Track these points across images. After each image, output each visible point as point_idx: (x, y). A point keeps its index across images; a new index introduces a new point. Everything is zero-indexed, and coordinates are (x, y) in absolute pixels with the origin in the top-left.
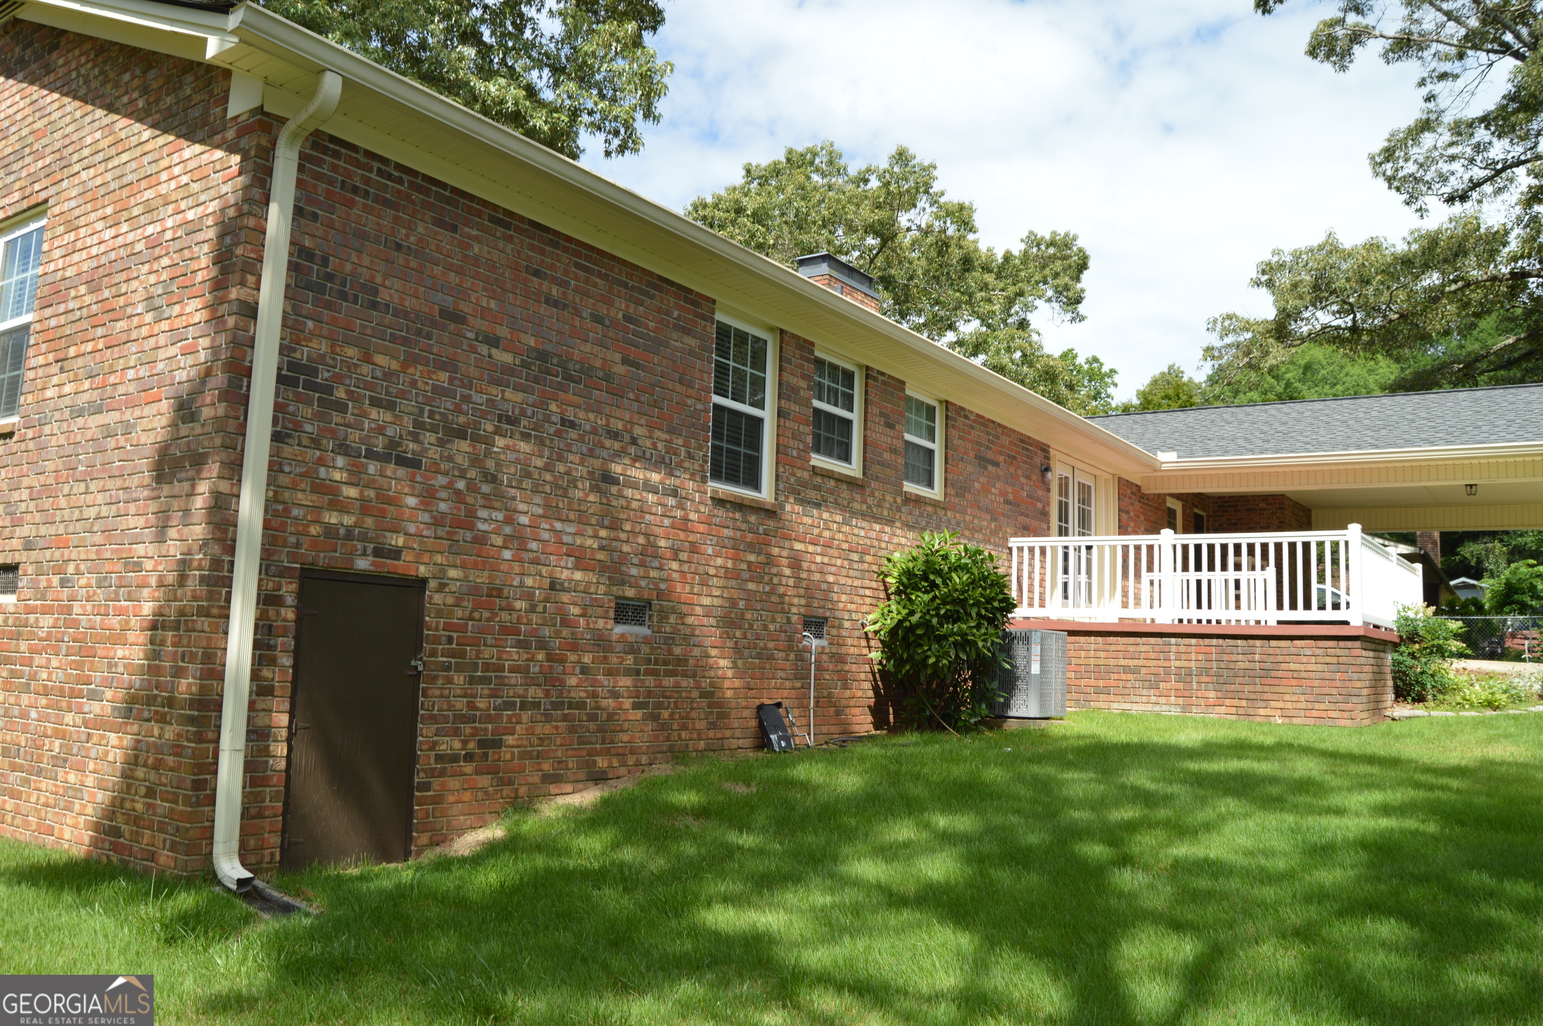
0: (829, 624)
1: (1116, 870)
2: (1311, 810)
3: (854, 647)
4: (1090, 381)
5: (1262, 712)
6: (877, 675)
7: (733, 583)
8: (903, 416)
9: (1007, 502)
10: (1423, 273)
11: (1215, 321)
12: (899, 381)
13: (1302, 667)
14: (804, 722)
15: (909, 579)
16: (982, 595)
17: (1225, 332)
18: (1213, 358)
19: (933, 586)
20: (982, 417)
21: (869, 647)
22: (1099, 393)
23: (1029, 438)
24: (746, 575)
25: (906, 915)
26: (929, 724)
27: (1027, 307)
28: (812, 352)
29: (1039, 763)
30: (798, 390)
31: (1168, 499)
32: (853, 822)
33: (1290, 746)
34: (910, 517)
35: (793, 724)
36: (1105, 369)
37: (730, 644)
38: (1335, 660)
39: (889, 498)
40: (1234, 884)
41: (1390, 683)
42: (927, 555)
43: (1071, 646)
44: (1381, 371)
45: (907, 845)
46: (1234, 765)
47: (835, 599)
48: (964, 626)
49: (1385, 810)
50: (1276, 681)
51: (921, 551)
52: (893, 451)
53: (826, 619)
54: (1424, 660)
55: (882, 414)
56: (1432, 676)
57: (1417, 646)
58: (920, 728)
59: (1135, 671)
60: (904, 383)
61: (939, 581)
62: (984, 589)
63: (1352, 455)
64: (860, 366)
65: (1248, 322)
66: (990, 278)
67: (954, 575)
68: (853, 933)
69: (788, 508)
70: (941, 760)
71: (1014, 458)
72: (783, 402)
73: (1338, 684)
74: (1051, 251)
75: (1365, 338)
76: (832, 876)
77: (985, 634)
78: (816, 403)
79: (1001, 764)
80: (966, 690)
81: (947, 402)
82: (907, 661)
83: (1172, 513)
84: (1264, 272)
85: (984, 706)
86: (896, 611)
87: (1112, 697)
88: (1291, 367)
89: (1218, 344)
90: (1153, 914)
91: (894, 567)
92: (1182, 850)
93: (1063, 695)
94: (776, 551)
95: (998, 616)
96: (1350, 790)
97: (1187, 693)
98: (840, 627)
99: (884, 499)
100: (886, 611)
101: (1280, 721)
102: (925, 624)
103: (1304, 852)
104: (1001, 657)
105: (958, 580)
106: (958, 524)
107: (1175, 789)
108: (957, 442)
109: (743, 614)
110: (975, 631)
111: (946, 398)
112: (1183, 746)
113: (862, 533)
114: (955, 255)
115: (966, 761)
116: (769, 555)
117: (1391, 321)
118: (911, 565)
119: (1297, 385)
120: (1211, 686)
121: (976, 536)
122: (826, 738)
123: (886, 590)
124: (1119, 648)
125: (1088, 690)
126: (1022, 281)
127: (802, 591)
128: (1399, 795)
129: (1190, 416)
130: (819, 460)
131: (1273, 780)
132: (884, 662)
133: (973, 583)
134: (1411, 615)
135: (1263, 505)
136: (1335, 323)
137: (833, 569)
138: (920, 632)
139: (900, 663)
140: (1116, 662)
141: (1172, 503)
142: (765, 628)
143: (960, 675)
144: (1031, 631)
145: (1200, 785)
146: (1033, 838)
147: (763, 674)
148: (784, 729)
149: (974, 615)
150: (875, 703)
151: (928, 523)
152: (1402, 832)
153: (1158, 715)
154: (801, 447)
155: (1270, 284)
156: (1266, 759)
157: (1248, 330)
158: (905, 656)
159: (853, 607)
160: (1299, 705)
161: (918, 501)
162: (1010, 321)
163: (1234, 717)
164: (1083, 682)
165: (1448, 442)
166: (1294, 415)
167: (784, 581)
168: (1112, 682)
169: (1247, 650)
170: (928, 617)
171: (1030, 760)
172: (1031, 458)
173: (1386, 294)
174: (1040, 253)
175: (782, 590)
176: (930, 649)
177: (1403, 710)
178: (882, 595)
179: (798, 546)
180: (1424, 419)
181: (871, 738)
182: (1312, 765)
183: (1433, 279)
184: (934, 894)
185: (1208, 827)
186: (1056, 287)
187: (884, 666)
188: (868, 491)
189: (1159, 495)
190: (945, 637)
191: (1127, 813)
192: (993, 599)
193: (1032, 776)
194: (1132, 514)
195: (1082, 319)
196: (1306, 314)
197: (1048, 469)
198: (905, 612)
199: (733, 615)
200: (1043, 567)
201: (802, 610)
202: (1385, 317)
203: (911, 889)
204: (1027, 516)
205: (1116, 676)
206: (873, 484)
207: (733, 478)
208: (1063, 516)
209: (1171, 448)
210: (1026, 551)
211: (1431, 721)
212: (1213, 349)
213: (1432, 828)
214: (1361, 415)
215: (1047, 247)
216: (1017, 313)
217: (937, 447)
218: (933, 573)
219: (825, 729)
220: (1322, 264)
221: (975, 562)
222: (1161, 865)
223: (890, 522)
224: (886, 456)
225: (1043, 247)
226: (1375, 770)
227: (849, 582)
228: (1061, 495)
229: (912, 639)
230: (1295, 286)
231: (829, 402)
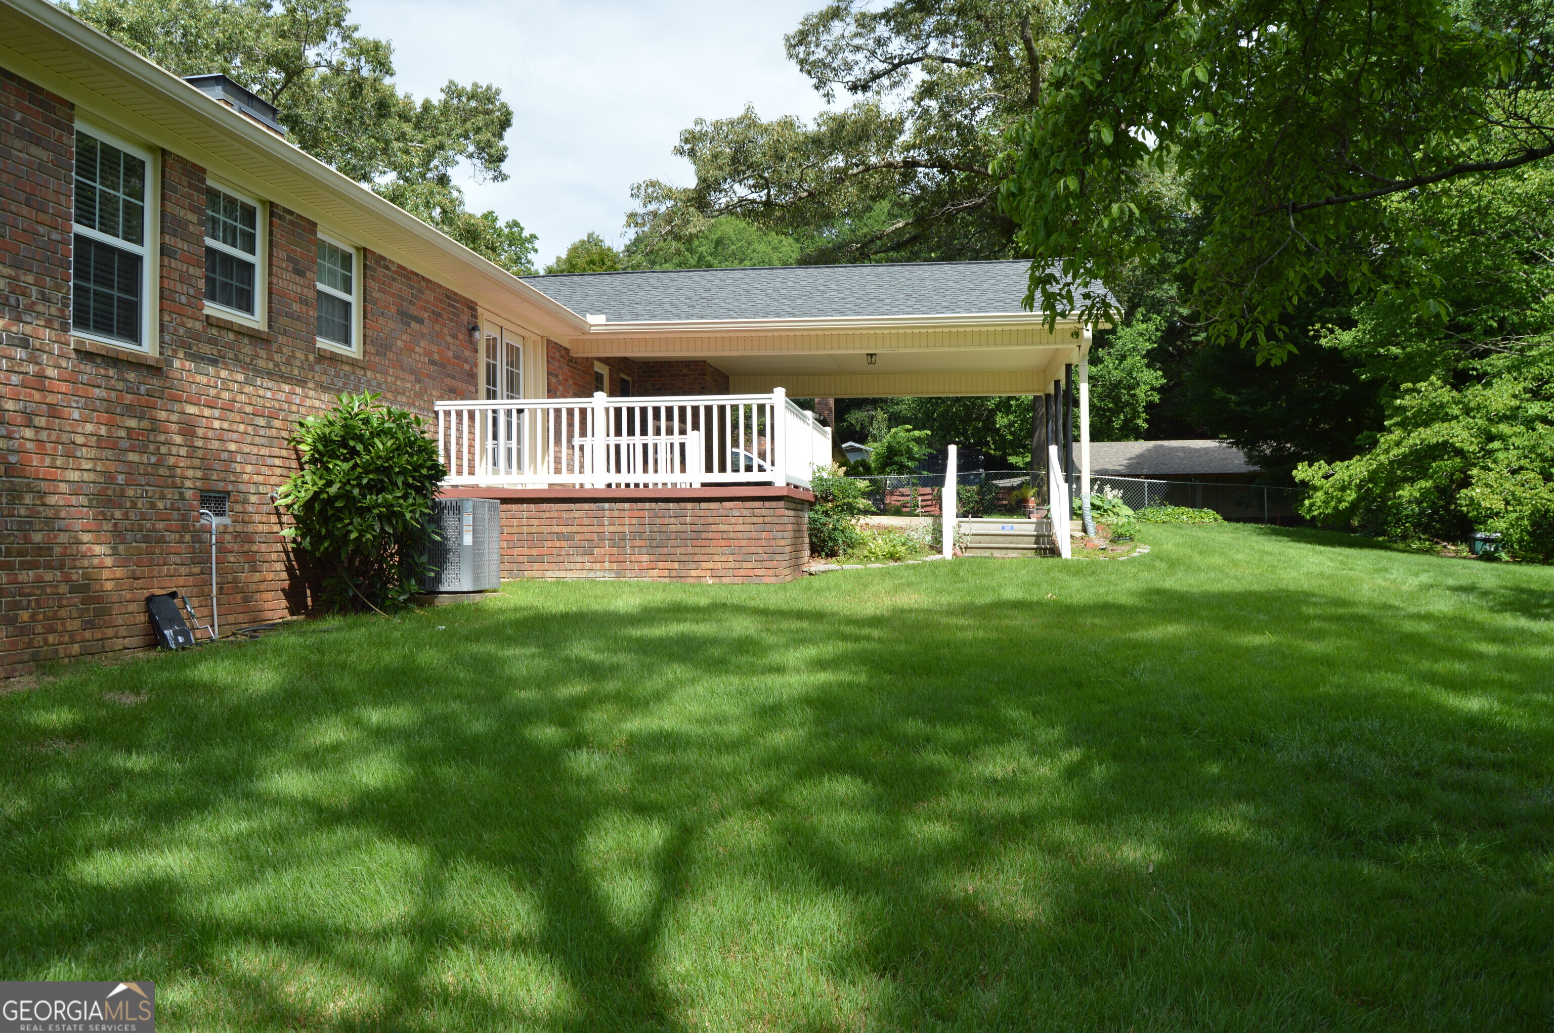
0: (232, 498)
1: (571, 754)
2: (753, 671)
3: (262, 524)
4: (510, 246)
5: (693, 573)
6: (291, 555)
7: (109, 453)
8: (315, 263)
9: (432, 362)
10: (831, 154)
11: (639, 187)
12: (309, 221)
13: (730, 528)
14: (206, 612)
15: (325, 446)
16: (408, 462)
17: (649, 199)
18: (636, 224)
19: (354, 452)
20: (405, 269)
21: (281, 523)
22: (519, 258)
23: (456, 294)
24: (125, 444)
25: (341, 834)
26: (353, 606)
27: (447, 162)
28: (203, 181)
29: (477, 640)
30: (187, 225)
31: (596, 363)
32: (270, 726)
33: (724, 605)
34: (324, 378)
35: (193, 616)
36: (526, 234)
37: (108, 526)
38: (760, 520)
39: (299, 354)
40: (691, 757)
41: (807, 540)
42: (345, 419)
43: (503, 515)
44: (783, 249)
45: (335, 748)
46: (674, 629)
47: (239, 470)
48: (390, 497)
49: (821, 664)
50: (706, 543)
51: (338, 414)
52: (304, 301)
53: (229, 493)
54: (835, 517)
55: (289, 259)
56: (842, 531)
57: (830, 504)
58: (343, 611)
59: (569, 537)
60: (315, 225)
61: (360, 447)
62: (411, 455)
63: (771, 322)
64: (263, 202)
65: (670, 190)
66: (407, 128)
67: (376, 440)
68: (278, 865)
69: (177, 364)
70: (369, 645)
71: (440, 315)
72: (167, 237)
73: (764, 543)
74: (473, 104)
75: (777, 214)
76: (247, 796)
77: (413, 505)
78: (210, 242)
79: (436, 645)
80: (393, 566)
81: (365, 249)
82: (325, 537)
83: (599, 377)
84: (687, 141)
85: (413, 582)
86: (311, 482)
87: (546, 566)
88: (704, 241)
89: (641, 211)
90: (614, 798)
91: (308, 432)
92: (636, 724)
93: (498, 566)
94: (163, 415)
95: (427, 484)
96: (786, 646)
97: (621, 558)
98: (245, 502)
99: (294, 357)
100: (299, 482)
101: (711, 582)
102: (345, 495)
103: (754, 715)
104: (430, 528)
105: (381, 447)
106: (379, 385)
107: (621, 658)
108: (376, 294)
109: (123, 490)
110: (401, 501)
111: (364, 245)
112: (623, 612)
113: (269, 394)
114: (370, 97)
115: (398, 644)
116: (154, 420)
117: (801, 198)
118: (327, 430)
119: (709, 258)
120: (644, 550)
121: (399, 398)
122: (233, 629)
123: (299, 458)
124: (552, 514)
125: (521, 559)
126: (443, 134)
127: (197, 462)
128: (830, 648)
129: (618, 280)
130: (213, 309)
131: (714, 641)
132: (299, 539)
133: (398, 449)
134: (825, 475)
135: (685, 371)
136: (750, 197)
137: (235, 436)
138: (339, 504)
139: (317, 539)
140: (549, 529)
141: (600, 368)
142: (153, 506)
143: (385, 550)
144: (462, 500)
145: (645, 652)
146: (478, 727)
147: (151, 560)
148: (181, 622)
149: (400, 484)
150: (290, 586)
151: (345, 384)
152: (840, 684)
153: (593, 581)
154: (192, 292)
155: (692, 153)
156: (704, 620)
157: (670, 198)
158: (323, 531)
159: (260, 479)
160: (728, 565)
161: (334, 359)
162: (429, 175)
163: (666, 580)
164: (516, 551)
165: (856, 313)
166: (717, 282)
167: (174, 450)
168: (546, 551)
169: (679, 512)
170: (348, 488)
171: (467, 639)
172: (458, 316)
173: (798, 171)
174: (461, 105)
175: (172, 461)
176: (351, 523)
177: (819, 565)
178: (294, 464)
179: (191, 409)
180: (835, 290)
181: (287, 624)
182: (746, 623)
183: (838, 161)
184: (372, 803)
185: (659, 697)
186: (478, 143)
187: (300, 544)
188: (274, 347)
189: (587, 358)
190: (369, 509)
191: (576, 689)
192: (422, 466)
193: (471, 656)
194: (561, 378)
195: (505, 178)
196: (726, 186)
197: (475, 328)
198: (321, 483)
199: (110, 492)
200: (471, 432)
201: (198, 484)
202: (795, 193)
203: (344, 800)
204: (454, 378)
205: (549, 544)
206: (280, 339)
207: (104, 328)
208: (491, 379)
209: (600, 312)
210: (453, 415)
211: (845, 575)
212: (636, 215)
213: (862, 678)
214: (778, 285)
215: (469, 99)
216: (437, 167)
217: (354, 299)
218: (352, 439)
219: (231, 619)
220: (741, 137)
221: (400, 427)
222: (617, 742)
223: (302, 383)
224: (296, 307)
225: (464, 99)
226: (805, 625)
227: (255, 450)
228: (488, 357)
229: (330, 512)
230: (715, 156)
231: (225, 242)
